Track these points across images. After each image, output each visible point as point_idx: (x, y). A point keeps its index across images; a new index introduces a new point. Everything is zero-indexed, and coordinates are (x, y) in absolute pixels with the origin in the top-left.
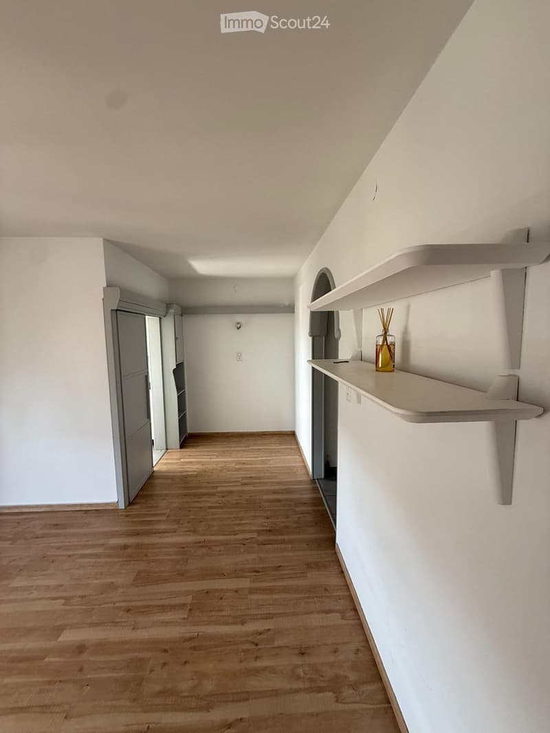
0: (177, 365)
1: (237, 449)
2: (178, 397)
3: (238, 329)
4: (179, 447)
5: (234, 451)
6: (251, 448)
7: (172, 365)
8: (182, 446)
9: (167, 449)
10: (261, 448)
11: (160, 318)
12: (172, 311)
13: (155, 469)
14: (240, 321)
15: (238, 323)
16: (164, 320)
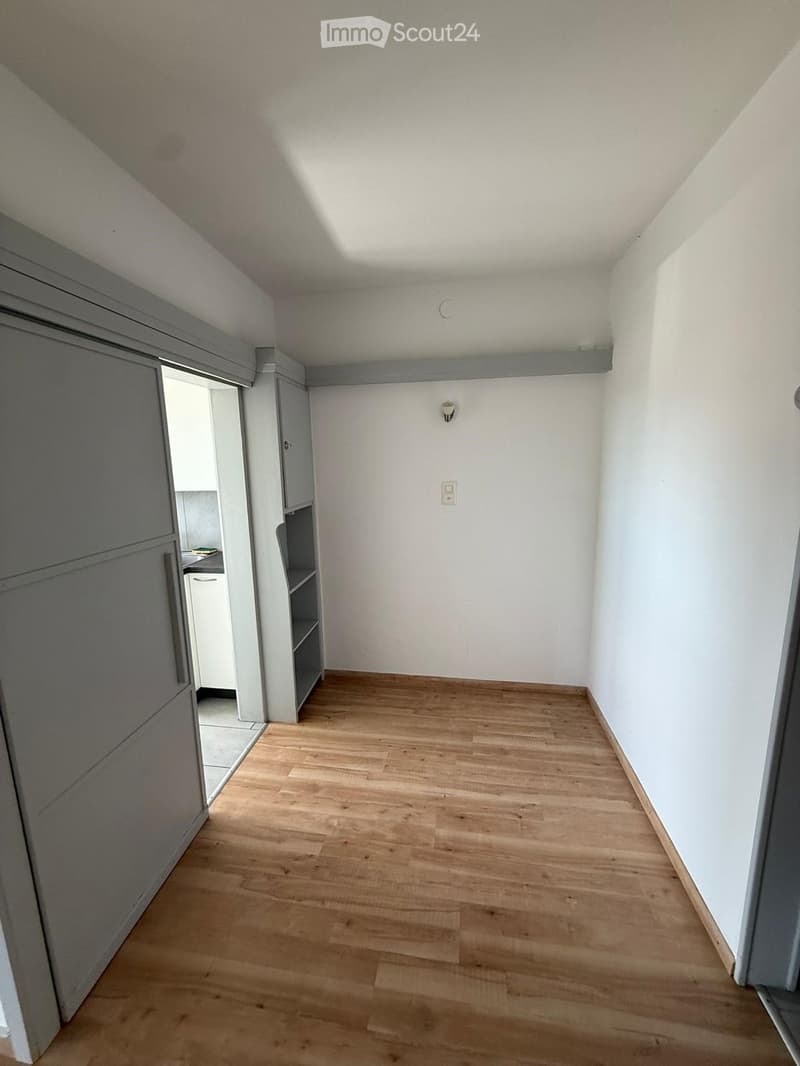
0: (287, 516)
1: (439, 740)
2: (292, 597)
3: (448, 418)
4: (294, 718)
5: (431, 747)
6: (476, 740)
7: (272, 516)
8: (303, 716)
9: (268, 721)
10: (506, 743)
11: (241, 389)
12: (269, 368)
13: (211, 810)
14: (450, 399)
15: (448, 404)
16: (251, 394)
